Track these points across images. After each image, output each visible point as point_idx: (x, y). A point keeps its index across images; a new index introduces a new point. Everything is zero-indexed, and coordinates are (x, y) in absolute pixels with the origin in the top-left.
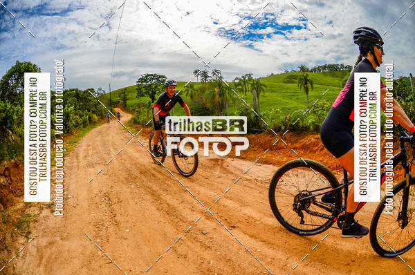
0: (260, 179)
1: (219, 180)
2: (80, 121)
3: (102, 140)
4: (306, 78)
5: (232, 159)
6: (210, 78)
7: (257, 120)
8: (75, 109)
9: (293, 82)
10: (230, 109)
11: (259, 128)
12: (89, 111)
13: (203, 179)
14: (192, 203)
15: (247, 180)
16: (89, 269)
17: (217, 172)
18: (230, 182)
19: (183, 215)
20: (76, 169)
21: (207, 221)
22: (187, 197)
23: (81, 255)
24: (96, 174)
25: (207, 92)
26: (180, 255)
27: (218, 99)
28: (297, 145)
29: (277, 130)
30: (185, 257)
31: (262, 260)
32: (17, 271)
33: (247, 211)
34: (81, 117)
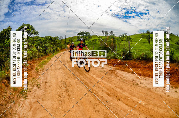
0: (130, 80)
1: (113, 79)
2: (52, 50)
3: (62, 59)
4: (149, 36)
5: (119, 70)
6: (109, 35)
7: (130, 54)
8: (50, 45)
9: (144, 38)
10: (117, 48)
11: (131, 57)
12: (56, 46)
13: (107, 78)
14: (102, 89)
15: (125, 80)
16: (55, 114)
17: (113, 76)
18: (118, 80)
19: (98, 93)
20: (50, 70)
21: (108, 97)
22: (100, 86)
23: (51, 108)
24: (59, 73)
25: (108, 40)
26: (96, 110)
27: (112, 44)
28: (146, 66)
29: (138, 59)
30: (99, 111)
31: (130, 114)
32: (17, 112)
33: (125, 94)
34: (52, 48)
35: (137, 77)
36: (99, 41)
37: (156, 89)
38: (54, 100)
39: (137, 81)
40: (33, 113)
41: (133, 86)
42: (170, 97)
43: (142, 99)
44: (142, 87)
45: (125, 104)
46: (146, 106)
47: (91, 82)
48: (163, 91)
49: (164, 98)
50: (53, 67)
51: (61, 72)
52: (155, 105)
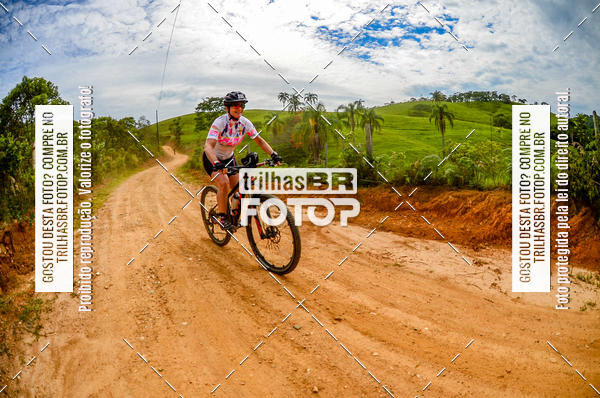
0: (374, 252)
1: (315, 252)
2: (113, 163)
3: (144, 192)
4: (442, 110)
6: (302, 106)
8: (106, 147)
9: (422, 115)
10: (330, 150)
11: (374, 178)
12: (126, 150)
14: (277, 285)
15: (356, 253)
17: (313, 241)
18: (331, 255)
19: (266, 301)
20: (108, 234)
21: (301, 311)
23: (117, 360)
24: (136, 240)
25: (298, 125)
26: (262, 359)
27: (313, 136)
28: (428, 205)
29: (399, 182)
30: (270, 363)
31: (381, 368)
32: (22, 386)
33: (358, 298)
34: (114, 157)
35: (396, 242)
36: (267, 130)
37: (469, 280)
38: (123, 332)
39: (399, 253)
40: (64, 384)
41: (386, 270)
42: (524, 304)
43: (420, 313)
44: (419, 275)
45: (359, 333)
46: (438, 336)
47: (241, 265)
48: (494, 285)
49: (501, 309)
50: (117, 221)
51: (143, 235)
52: (472, 333)
